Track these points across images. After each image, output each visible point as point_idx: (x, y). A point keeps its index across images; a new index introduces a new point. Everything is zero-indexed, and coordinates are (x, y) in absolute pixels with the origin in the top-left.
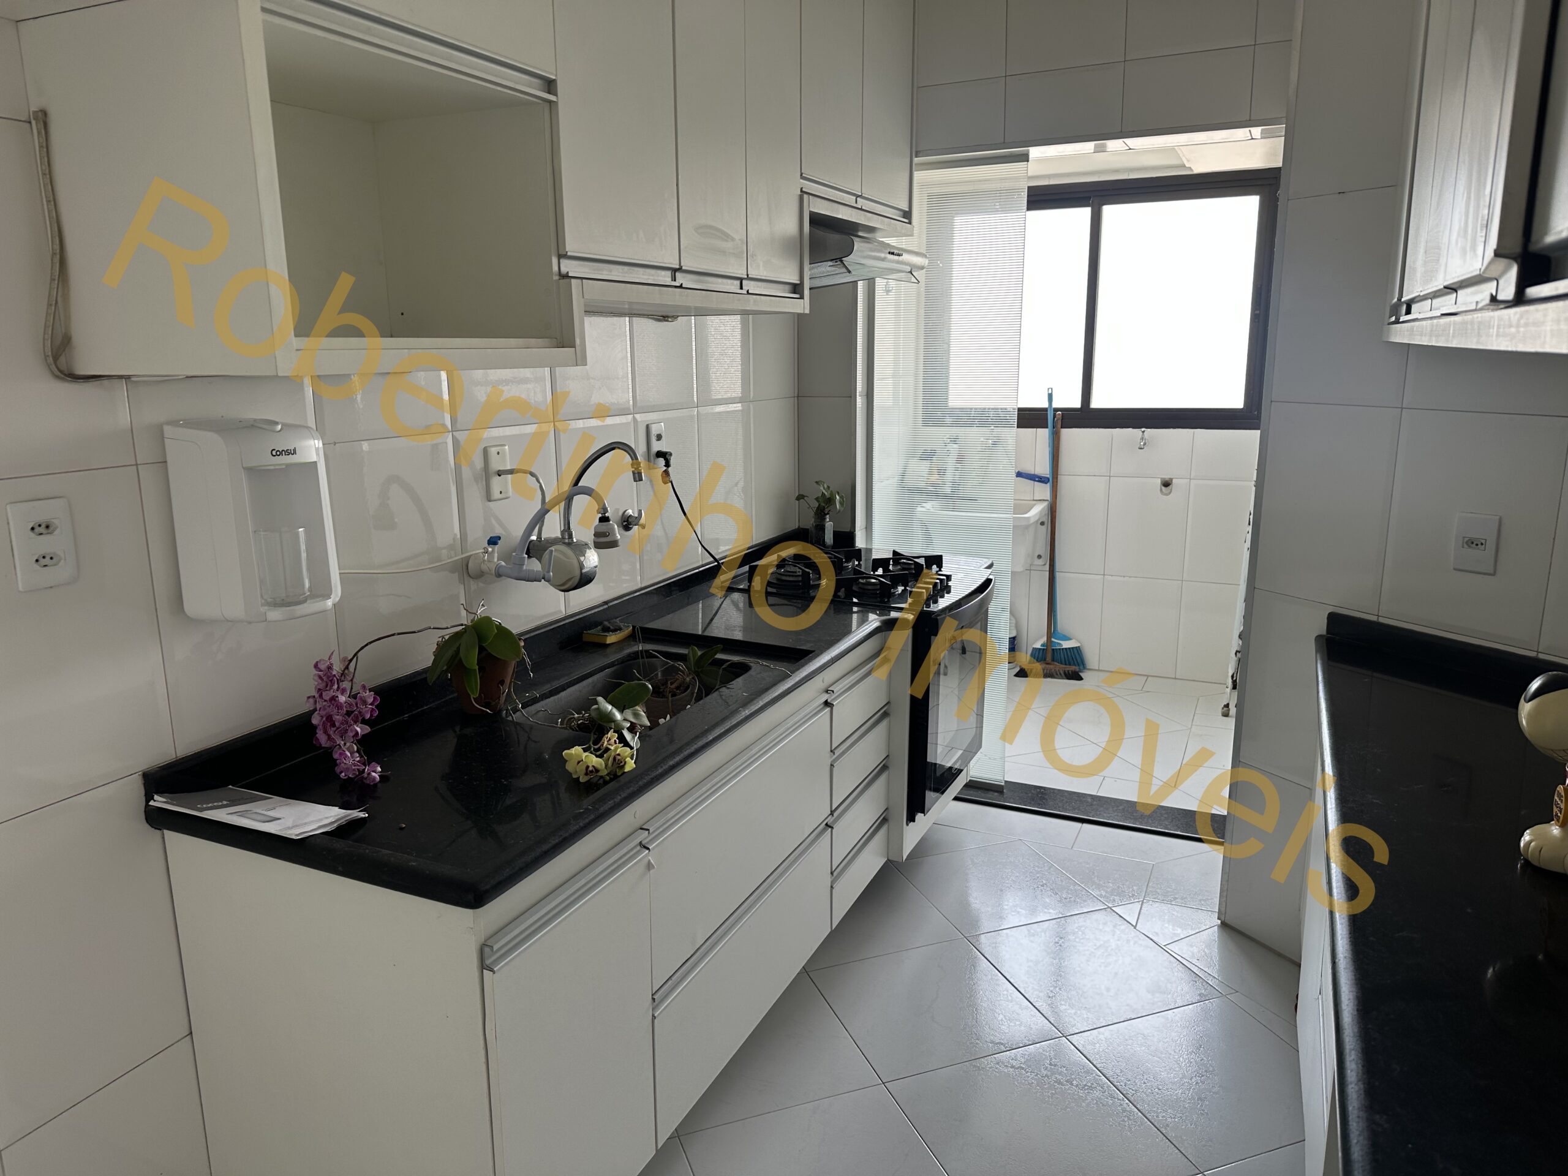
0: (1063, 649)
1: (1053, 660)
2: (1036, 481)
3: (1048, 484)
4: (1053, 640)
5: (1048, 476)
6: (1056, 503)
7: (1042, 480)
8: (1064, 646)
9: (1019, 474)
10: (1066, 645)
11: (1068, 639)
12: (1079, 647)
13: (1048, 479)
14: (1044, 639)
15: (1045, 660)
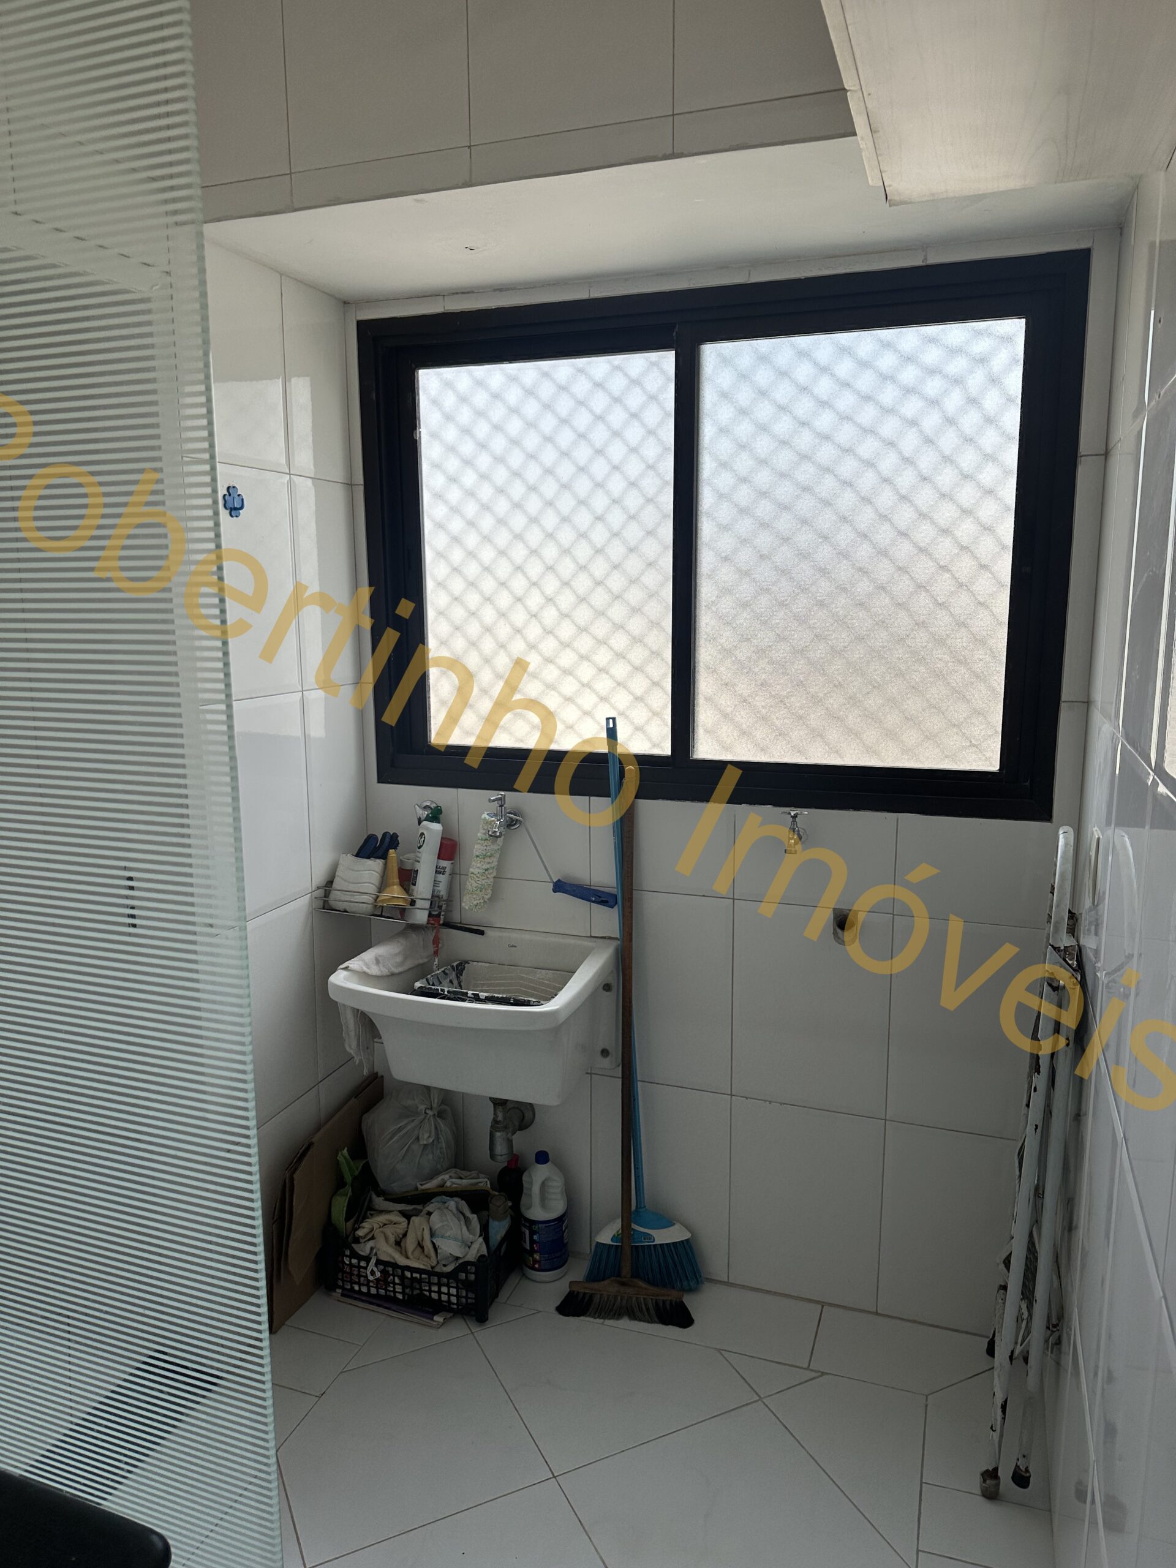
0: (655, 1246)
1: (635, 1274)
2: (594, 902)
3: (616, 907)
4: (634, 1226)
5: (614, 891)
6: (631, 948)
7: (602, 899)
8: (658, 1241)
9: (560, 887)
10: (663, 1237)
11: (667, 1222)
12: (687, 1241)
13: (615, 896)
14: (616, 1226)
15: (619, 1275)
